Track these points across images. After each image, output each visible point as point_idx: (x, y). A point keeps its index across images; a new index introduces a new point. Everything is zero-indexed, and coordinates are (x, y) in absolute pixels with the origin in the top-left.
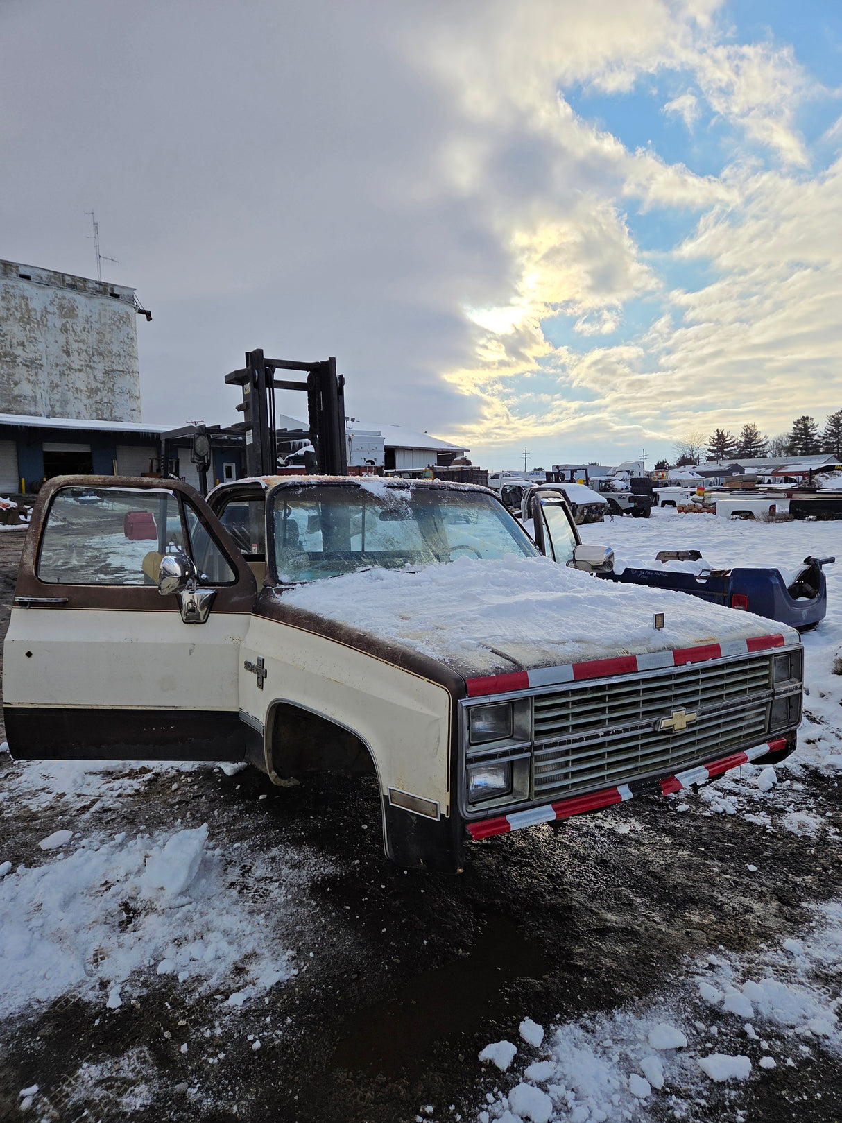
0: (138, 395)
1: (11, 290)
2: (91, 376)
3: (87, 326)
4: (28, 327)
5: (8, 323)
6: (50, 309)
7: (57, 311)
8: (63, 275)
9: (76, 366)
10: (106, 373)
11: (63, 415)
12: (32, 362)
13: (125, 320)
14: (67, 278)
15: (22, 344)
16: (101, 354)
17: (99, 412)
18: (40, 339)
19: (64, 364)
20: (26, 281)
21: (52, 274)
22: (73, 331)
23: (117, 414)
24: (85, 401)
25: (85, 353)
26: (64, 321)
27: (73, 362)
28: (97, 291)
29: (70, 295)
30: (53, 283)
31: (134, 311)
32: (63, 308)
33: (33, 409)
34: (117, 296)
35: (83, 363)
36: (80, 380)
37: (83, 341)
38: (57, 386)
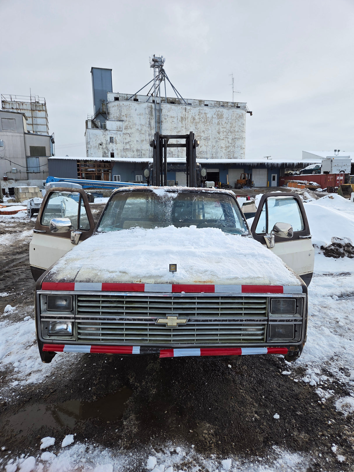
0: (244, 148)
1: (201, 111)
2: (227, 141)
3: (227, 121)
4: (206, 124)
5: (200, 124)
6: (214, 116)
7: (216, 117)
8: (220, 102)
9: (222, 138)
10: (233, 139)
11: (216, 158)
12: (206, 138)
13: (241, 117)
14: (221, 103)
15: (204, 131)
16: (231, 132)
17: (229, 155)
18: (210, 128)
19: (217, 138)
20: (207, 106)
21: (216, 102)
22: (222, 124)
23: (235, 156)
24: (224, 151)
25: (225, 132)
26: (219, 120)
27: (221, 136)
28: (232, 106)
29: (221, 109)
30: (216, 106)
31: (245, 112)
32: (219, 115)
33: (206, 156)
34: (239, 107)
35: (224, 136)
36: (223, 144)
37: (225, 128)
38: (215, 146)
